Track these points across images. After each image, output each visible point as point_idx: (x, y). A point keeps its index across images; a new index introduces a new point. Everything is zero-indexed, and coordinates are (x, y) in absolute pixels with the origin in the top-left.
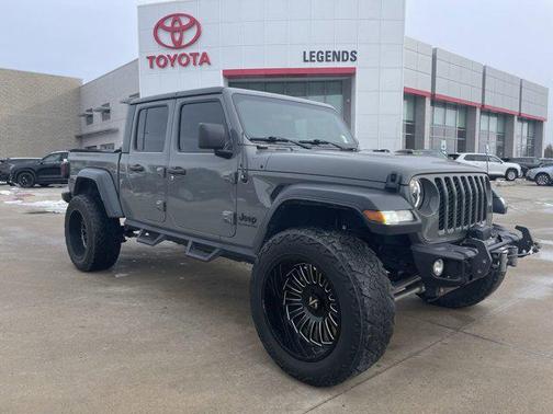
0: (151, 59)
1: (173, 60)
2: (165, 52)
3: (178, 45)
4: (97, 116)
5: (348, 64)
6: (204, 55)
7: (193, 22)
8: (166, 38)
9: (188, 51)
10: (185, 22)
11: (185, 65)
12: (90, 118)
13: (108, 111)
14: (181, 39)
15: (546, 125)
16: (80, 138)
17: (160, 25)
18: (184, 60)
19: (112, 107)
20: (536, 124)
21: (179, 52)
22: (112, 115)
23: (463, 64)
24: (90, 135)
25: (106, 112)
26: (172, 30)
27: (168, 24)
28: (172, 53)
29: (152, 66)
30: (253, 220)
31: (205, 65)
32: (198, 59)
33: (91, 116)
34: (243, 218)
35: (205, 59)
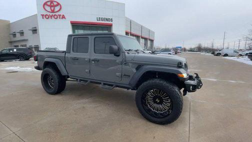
0: (43, 15)
1: (51, 17)
2: (48, 14)
3: (53, 11)
4: (18, 35)
5: (110, 22)
6: (63, 15)
7: (58, 4)
8: (48, 8)
9: (57, 14)
10: (55, 4)
11: (56, 18)
12: (14, 35)
13: (23, 33)
14: (54, 9)
15: (154, 41)
16: (11, 42)
17: (45, 4)
18: (56, 17)
19: (24, 31)
20: (152, 41)
21: (54, 14)
22: (24, 34)
23: (137, 24)
24: (15, 42)
25: (22, 33)
26: (51, 6)
27: (49, 3)
28: (51, 14)
29: (43, 18)
30: (129, 76)
31: (64, 19)
32: (61, 17)
33: (15, 35)
34: (125, 75)
35: (63, 17)
